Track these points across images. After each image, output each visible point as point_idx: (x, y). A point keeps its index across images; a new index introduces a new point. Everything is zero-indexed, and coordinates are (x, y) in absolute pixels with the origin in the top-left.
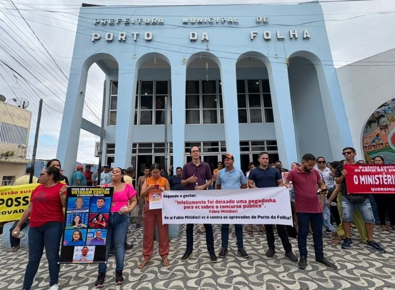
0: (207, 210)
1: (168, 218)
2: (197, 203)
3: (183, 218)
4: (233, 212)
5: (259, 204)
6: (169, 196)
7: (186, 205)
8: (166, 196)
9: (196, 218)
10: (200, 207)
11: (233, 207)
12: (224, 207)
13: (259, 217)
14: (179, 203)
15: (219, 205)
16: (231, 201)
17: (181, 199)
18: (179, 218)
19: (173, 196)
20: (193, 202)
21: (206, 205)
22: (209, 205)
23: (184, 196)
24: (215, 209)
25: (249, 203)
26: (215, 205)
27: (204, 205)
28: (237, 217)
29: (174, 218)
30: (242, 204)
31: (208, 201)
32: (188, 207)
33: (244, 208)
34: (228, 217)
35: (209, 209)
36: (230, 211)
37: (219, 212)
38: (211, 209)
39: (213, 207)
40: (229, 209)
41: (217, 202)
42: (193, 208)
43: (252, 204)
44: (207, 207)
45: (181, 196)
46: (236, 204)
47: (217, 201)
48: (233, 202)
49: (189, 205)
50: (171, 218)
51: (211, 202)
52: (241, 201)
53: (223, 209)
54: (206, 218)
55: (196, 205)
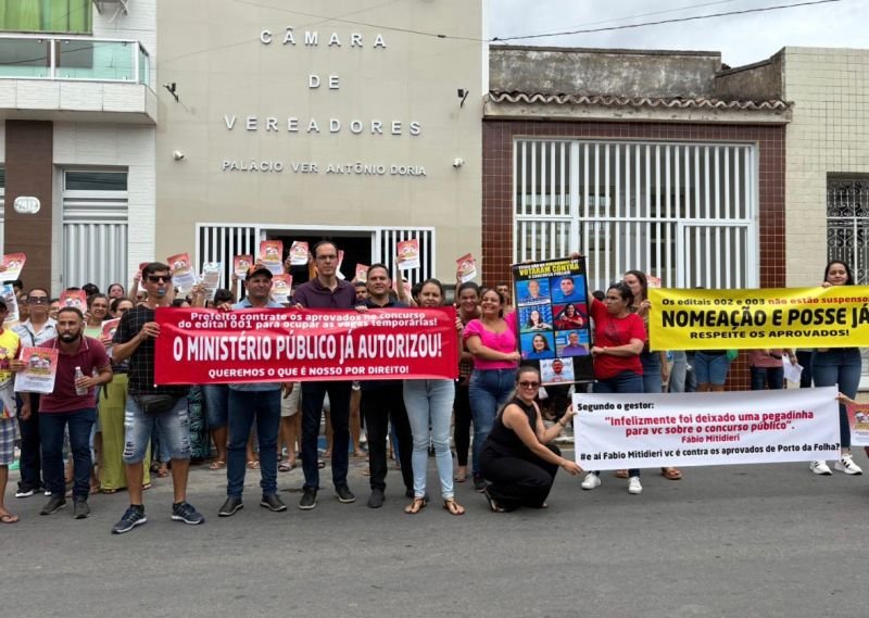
0: (678, 436)
1: (589, 457)
2: (656, 421)
3: (623, 456)
4: (731, 438)
5: (782, 421)
6: (590, 406)
7: (632, 427)
8: (585, 408)
9: (654, 454)
10: (664, 431)
11: (731, 429)
12: (713, 429)
13: (780, 447)
14: (615, 422)
15: (703, 425)
16: (728, 417)
17: (617, 413)
18: (614, 456)
19: (600, 407)
20: (648, 420)
21: (675, 425)
22: (683, 425)
23: (626, 406)
24: (695, 434)
25: (764, 419)
26: (694, 424)
27: (671, 425)
28: (737, 450)
29: (605, 456)
30: (750, 423)
31: (681, 417)
32: (636, 432)
33: (753, 430)
34: (720, 451)
35: (683, 434)
36: (724, 438)
37: (701, 440)
38: (687, 434)
39: (690, 429)
40: (722, 433)
41: (699, 418)
42: (646, 432)
43: (768, 421)
44: (679, 430)
45: (619, 407)
46: (737, 422)
48: (733, 418)
49: (638, 427)
50: (597, 457)
51: (688, 419)
52: (749, 417)
53: (710, 434)
54: (674, 453)
55: (654, 426)
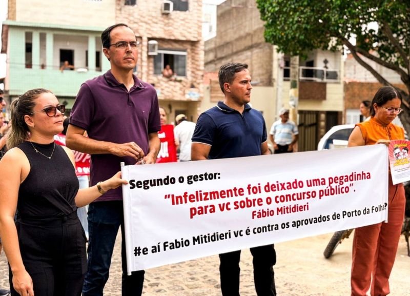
0: (248, 211)
1: (145, 251)
2: (222, 194)
3: (187, 243)
4: (301, 208)
5: (346, 184)
6: (146, 182)
7: (197, 204)
8: (139, 183)
9: (222, 237)
10: (232, 206)
11: (300, 197)
12: (283, 199)
13: (344, 213)
14: (176, 200)
15: (272, 195)
16: (297, 184)
17: (178, 189)
18: (176, 245)
19: (159, 182)
20: (214, 195)
21: (243, 198)
22: (252, 197)
23: (189, 178)
24: (265, 207)
25: (330, 183)
26: (263, 195)
27: (239, 199)
28: (307, 222)
29: (165, 246)
30: (317, 188)
31: (249, 187)
32: (202, 211)
33: (321, 196)
34: (291, 224)
35: (252, 209)
36: (295, 209)
37: (271, 213)
38: (257, 208)
39: (260, 200)
40: (292, 203)
41: (269, 188)
42: (213, 210)
43: (334, 185)
44: (248, 203)
45: (181, 180)
46: (306, 189)
47: (268, 185)
48: (300, 184)
49: (203, 204)
50: (155, 249)
51: (256, 190)
52: (316, 182)
53: (280, 205)
54: (244, 233)
55: (221, 201)
